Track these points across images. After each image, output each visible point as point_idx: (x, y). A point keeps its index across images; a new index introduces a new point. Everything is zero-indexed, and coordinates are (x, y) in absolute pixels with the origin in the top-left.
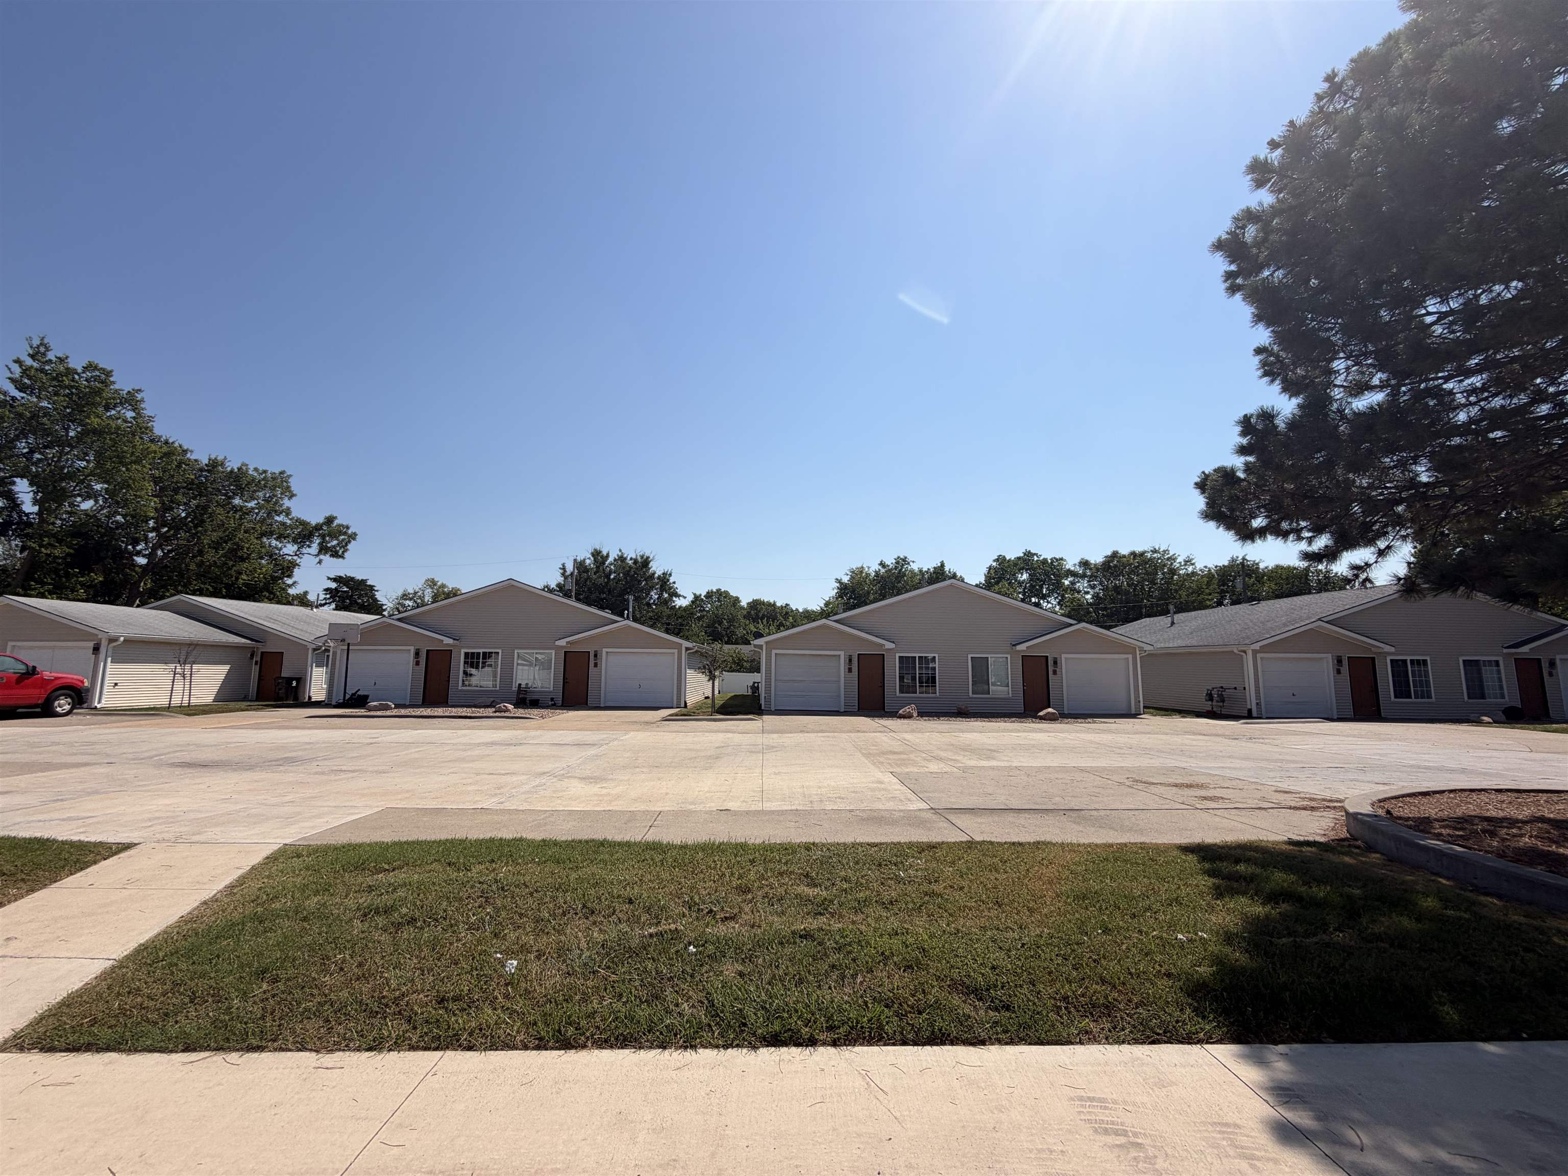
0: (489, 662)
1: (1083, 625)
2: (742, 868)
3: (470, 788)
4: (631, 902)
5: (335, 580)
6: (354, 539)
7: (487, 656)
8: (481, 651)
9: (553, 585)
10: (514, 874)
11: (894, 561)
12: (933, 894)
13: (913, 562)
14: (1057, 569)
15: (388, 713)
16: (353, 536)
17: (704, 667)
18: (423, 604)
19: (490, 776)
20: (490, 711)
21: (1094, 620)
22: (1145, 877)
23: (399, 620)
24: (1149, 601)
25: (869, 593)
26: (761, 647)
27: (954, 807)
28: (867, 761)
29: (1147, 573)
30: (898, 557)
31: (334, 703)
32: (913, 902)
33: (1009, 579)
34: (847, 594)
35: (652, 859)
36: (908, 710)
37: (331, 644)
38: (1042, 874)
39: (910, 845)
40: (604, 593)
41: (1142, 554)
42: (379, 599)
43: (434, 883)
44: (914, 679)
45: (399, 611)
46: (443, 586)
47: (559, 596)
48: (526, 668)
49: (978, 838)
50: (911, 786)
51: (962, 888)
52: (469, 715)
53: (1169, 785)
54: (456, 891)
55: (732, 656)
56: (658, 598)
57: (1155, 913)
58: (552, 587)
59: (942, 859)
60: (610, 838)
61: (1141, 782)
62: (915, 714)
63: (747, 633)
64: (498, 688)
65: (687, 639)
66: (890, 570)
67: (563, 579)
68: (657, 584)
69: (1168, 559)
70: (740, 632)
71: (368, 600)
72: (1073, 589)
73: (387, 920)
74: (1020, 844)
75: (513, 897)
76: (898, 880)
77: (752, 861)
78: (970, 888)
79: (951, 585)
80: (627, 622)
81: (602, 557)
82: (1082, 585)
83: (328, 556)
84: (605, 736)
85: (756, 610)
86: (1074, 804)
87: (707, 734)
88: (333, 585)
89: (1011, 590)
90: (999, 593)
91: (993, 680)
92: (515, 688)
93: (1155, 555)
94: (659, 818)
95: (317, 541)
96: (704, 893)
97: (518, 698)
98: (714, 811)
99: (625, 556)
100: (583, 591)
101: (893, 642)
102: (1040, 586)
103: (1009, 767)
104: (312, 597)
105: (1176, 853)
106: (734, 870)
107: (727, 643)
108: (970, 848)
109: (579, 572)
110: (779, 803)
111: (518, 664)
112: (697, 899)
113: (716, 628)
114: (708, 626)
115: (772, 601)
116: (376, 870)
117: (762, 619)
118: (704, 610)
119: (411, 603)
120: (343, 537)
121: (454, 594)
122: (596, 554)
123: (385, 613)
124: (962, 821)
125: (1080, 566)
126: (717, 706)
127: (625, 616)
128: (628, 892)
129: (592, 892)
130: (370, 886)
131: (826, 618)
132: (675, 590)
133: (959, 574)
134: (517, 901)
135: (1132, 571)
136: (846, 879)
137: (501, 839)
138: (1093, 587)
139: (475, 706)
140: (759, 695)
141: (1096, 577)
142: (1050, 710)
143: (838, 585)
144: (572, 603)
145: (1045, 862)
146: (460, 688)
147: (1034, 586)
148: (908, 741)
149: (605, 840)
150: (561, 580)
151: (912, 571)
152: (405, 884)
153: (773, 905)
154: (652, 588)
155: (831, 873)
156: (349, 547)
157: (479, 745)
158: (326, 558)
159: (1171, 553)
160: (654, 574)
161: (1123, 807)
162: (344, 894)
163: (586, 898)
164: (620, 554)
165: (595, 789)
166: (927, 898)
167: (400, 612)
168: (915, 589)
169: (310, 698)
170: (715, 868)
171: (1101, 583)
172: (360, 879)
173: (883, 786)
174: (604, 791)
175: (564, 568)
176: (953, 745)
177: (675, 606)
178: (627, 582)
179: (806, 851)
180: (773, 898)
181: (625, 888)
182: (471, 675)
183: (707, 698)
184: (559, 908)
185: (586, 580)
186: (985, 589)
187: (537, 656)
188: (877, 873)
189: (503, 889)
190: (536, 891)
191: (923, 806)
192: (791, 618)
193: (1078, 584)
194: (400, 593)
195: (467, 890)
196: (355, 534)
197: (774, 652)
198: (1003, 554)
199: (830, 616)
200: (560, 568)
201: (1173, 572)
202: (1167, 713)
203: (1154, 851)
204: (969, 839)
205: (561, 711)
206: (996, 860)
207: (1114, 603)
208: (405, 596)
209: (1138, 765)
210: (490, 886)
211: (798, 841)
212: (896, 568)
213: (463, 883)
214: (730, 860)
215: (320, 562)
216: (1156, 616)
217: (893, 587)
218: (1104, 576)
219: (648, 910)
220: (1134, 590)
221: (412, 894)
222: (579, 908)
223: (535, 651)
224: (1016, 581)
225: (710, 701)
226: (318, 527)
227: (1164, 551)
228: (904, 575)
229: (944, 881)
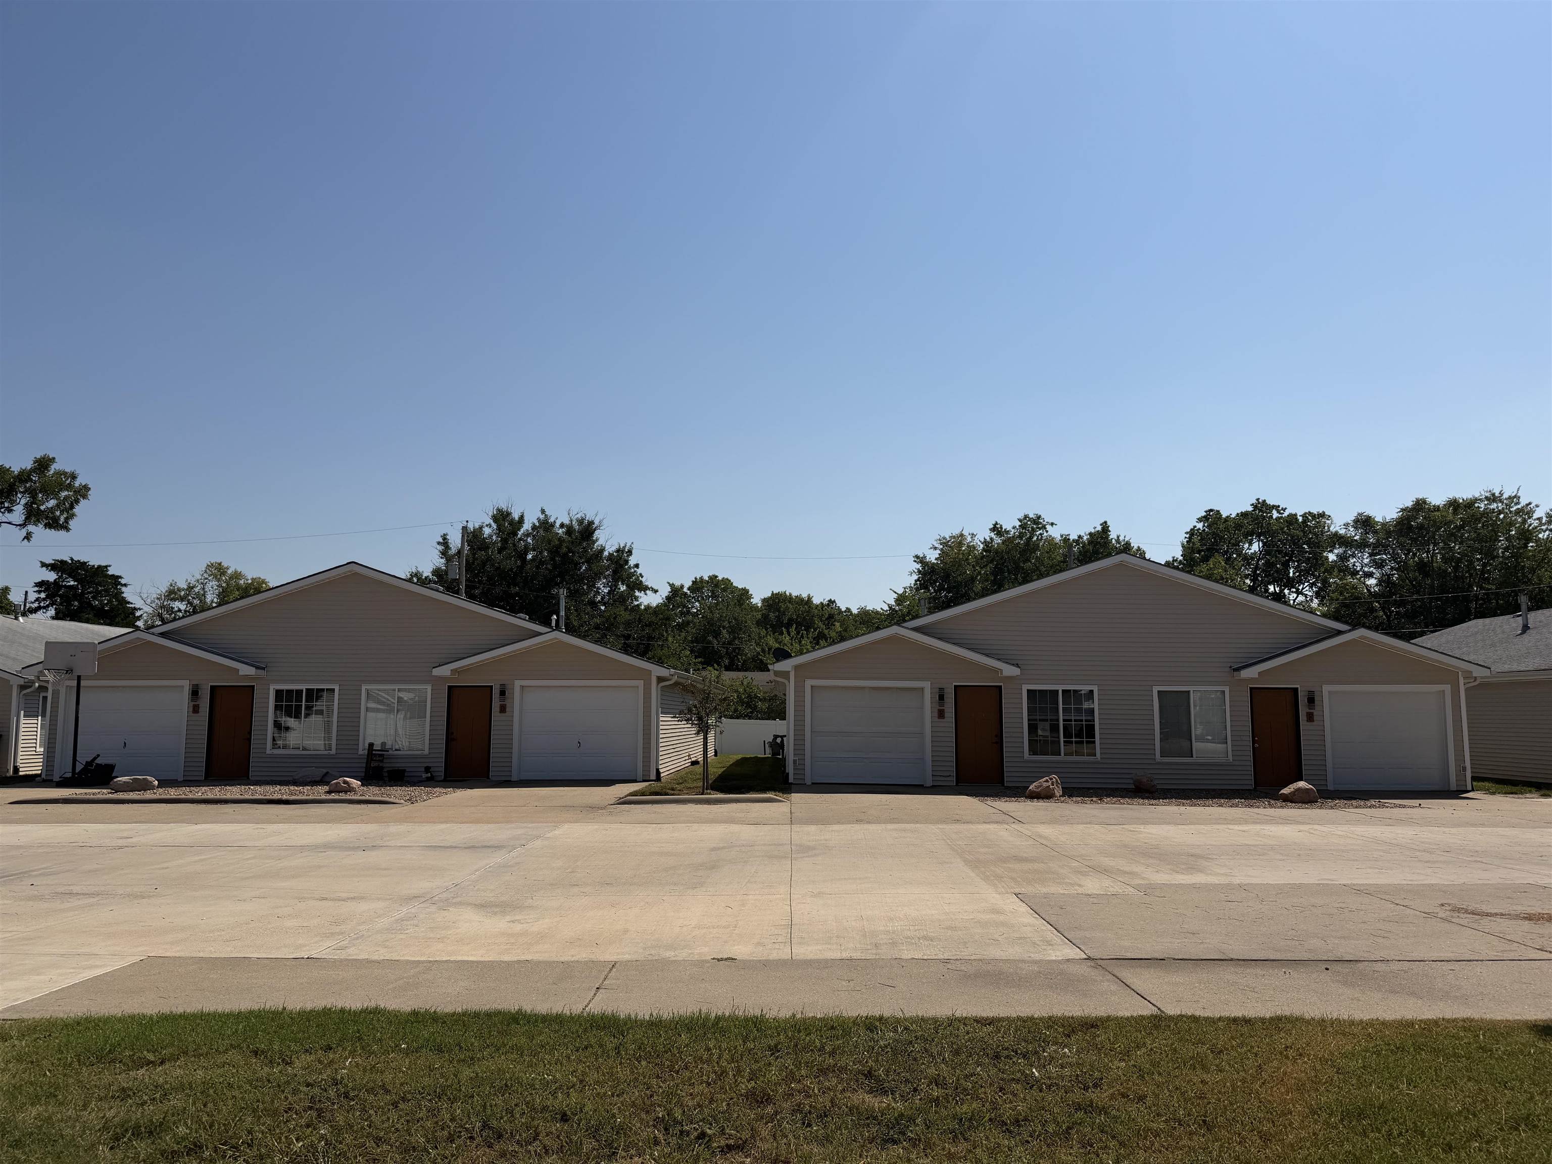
0: (319, 705)
1: (1362, 632)
2: (756, 1061)
3: (289, 923)
4: (564, 1118)
5: (53, 567)
6: (85, 497)
7: (314, 695)
8: (303, 687)
9: (427, 572)
10: (365, 1070)
11: (1018, 524)
12: (1089, 1108)
13: (1052, 524)
14: (1315, 534)
15: (148, 795)
16: (83, 492)
17: (690, 711)
18: (205, 608)
19: (324, 903)
20: (320, 791)
21: (1381, 624)
22: (1469, 1079)
23: (163, 635)
24: (1482, 588)
25: (973, 579)
26: (786, 675)
27: (1129, 955)
28: (973, 874)
29: (1479, 539)
30: (1026, 517)
31: (56, 778)
32: (1055, 1120)
33: (1226, 552)
34: (935, 582)
35: (601, 1046)
36: (1045, 785)
37: (50, 677)
38: (1285, 1073)
39: (1051, 1022)
40: (515, 585)
41: (1470, 504)
42: (129, 599)
43: (231, 1087)
44: (1054, 728)
45: (162, 620)
46: (237, 575)
47: (437, 590)
48: (382, 715)
49: (1172, 1010)
50: (1053, 920)
51: (1141, 1098)
52: (285, 797)
53: (1517, 917)
54: (267, 1098)
55: (737, 691)
56: (609, 593)
57: (1488, 1142)
58: (425, 575)
59: (1108, 1046)
60: (528, 1008)
61: (1466, 911)
62: (1058, 792)
63: (763, 651)
64: (333, 752)
65: (660, 662)
66: (1010, 540)
67: (443, 561)
68: (607, 569)
69: (1518, 512)
70: (750, 649)
71: (110, 601)
72: (1341, 567)
73: (154, 1147)
74: (1247, 1021)
75: (364, 1110)
76: (1029, 1083)
77: (774, 1049)
78: (1157, 1096)
79: (1121, 565)
80: (556, 634)
81: (512, 522)
82: (1361, 561)
83: (41, 526)
84: (520, 832)
85: (779, 611)
86: (1346, 950)
87: (695, 826)
88: (51, 576)
89: (1232, 571)
90: (1209, 577)
91: (1199, 732)
92: (362, 751)
93: (1494, 506)
94: (613, 974)
95: (23, 500)
96: (690, 1104)
97: (367, 768)
98: (707, 961)
99: (551, 520)
100: (480, 582)
101: (1017, 666)
102: (1283, 564)
103: (1228, 885)
104: (15, 597)
105: (1527, 1037)
106: (742, 1064)
107: (728, 669)
108: (1157, 1027)
109: (472, 549)
110: (820, 947)
111: (367, 709)
112: (678, 1114)
113: (710, 642)
114: (696, 640)
115: (805, 595)
116: (134, 1061)
117: (788, 626)
118: (688, 612)
119: (182, 606)
120: (66, 493)
121: (255, 589)
122: (501, 517)
123: (140, 624)
124: (1142, 979)
125: (1356, 528)
126: (712, 778)
127: (553, 624)
128: (560, 1101)
129: (499, 1100)
130: (123, 1090)
131: (898, 624)
132: (637, 579)
133: (1135, 545)
134: (370, 1116)
135: (1452, 534)
136: (937, 1081)
137: (342, 1011)
138: (1379, 565)
139: (295, 783)
140: (784, 759)
141: (1386, 546)
142: (1302, 784)
143: (919, 566)
144: (461, 602)
145: (1291, 1053)
146: (268, 752)
147: (1273, 565)
148: (1046, 838)
149: (519, 1012)
150: (440, 562)
151: (1050, 540)
152: (182, 1087)
153: (809, 1125)
154: (598, 575)
155: (910, 1070)
156: (77, 510)
157: (302, 848)
158: (38, 530)
159: (1523, 502)
160: (602, 550)
161: (1435, 955)
162: (81, 1104)
163: (489, 1112)
164: (542, 517)
165: (499, 924)
166: (1080, 1114)
167: (164, 622)
168: (1055, 573)
169: (16, 769)
170: (709, 1061)
171: (1394, 558)
172: (107, 1077)
173: (1002, 918)
174: (518, 928)
175: (445, 542)
176: (1125, 846)
177: (638, 606)
178: (555, 566)
179: (868, 1032)
180: (810, 1112)
181: (554, 1094)
182: (287, 729)
183: (695, 763)
184: (443, 1129)
185: (484, 564)
186: (1182, 570)
187: (401, 694)
188: (993, 1071)
189: (346, 1095)
190: (404, 1099)
191: (1073, 953)
192: (838, 624)
193: (1352, 560)
194: (164, 588)
195: (287, 1098)
196: (86, 488)
197: (809, 683)
198: (1216, 508)
199: (905, 621)
200: (439, 543)
201: (1526, 535)
202: (1514, 789)
203: (1488, 1034)
204: (1155, 1011)
205: (444, 790)
206: (1203, 1049)
207: (1418, 593)
208: (173, 593)
209: (1462, 881)
210: (326, 1090)
211: (855, 1014)
212: (1021, 536)
213: (279, 1086)
214: (735, 1048)
215: (28, 537)
216: (1495, 615)
217: (1018, 568)
218: (1402, 546)
219: (594, 1132)
220: (1456, 568)
221: (194, 1103)
222: (476, 1129)
223: (396, 687)
224: (1239, 555)
225: (699, 769)
226: (23, 477)
227: (1510, 498)
228: (1036, 547)
229: (1110, 1086)
